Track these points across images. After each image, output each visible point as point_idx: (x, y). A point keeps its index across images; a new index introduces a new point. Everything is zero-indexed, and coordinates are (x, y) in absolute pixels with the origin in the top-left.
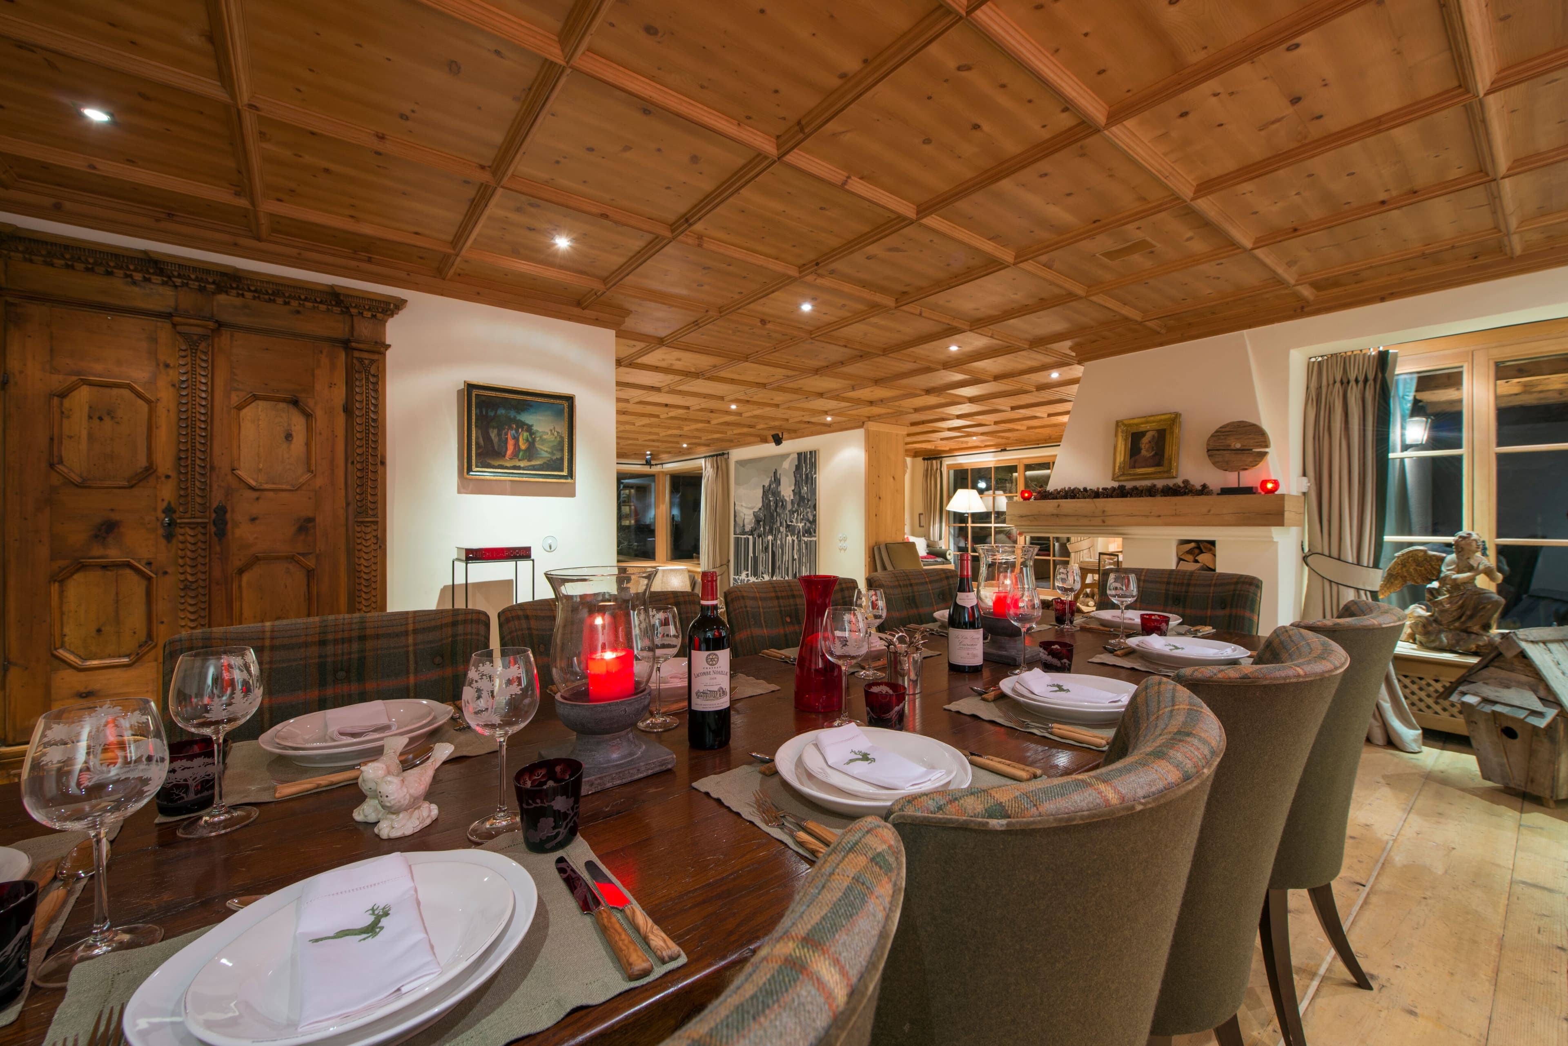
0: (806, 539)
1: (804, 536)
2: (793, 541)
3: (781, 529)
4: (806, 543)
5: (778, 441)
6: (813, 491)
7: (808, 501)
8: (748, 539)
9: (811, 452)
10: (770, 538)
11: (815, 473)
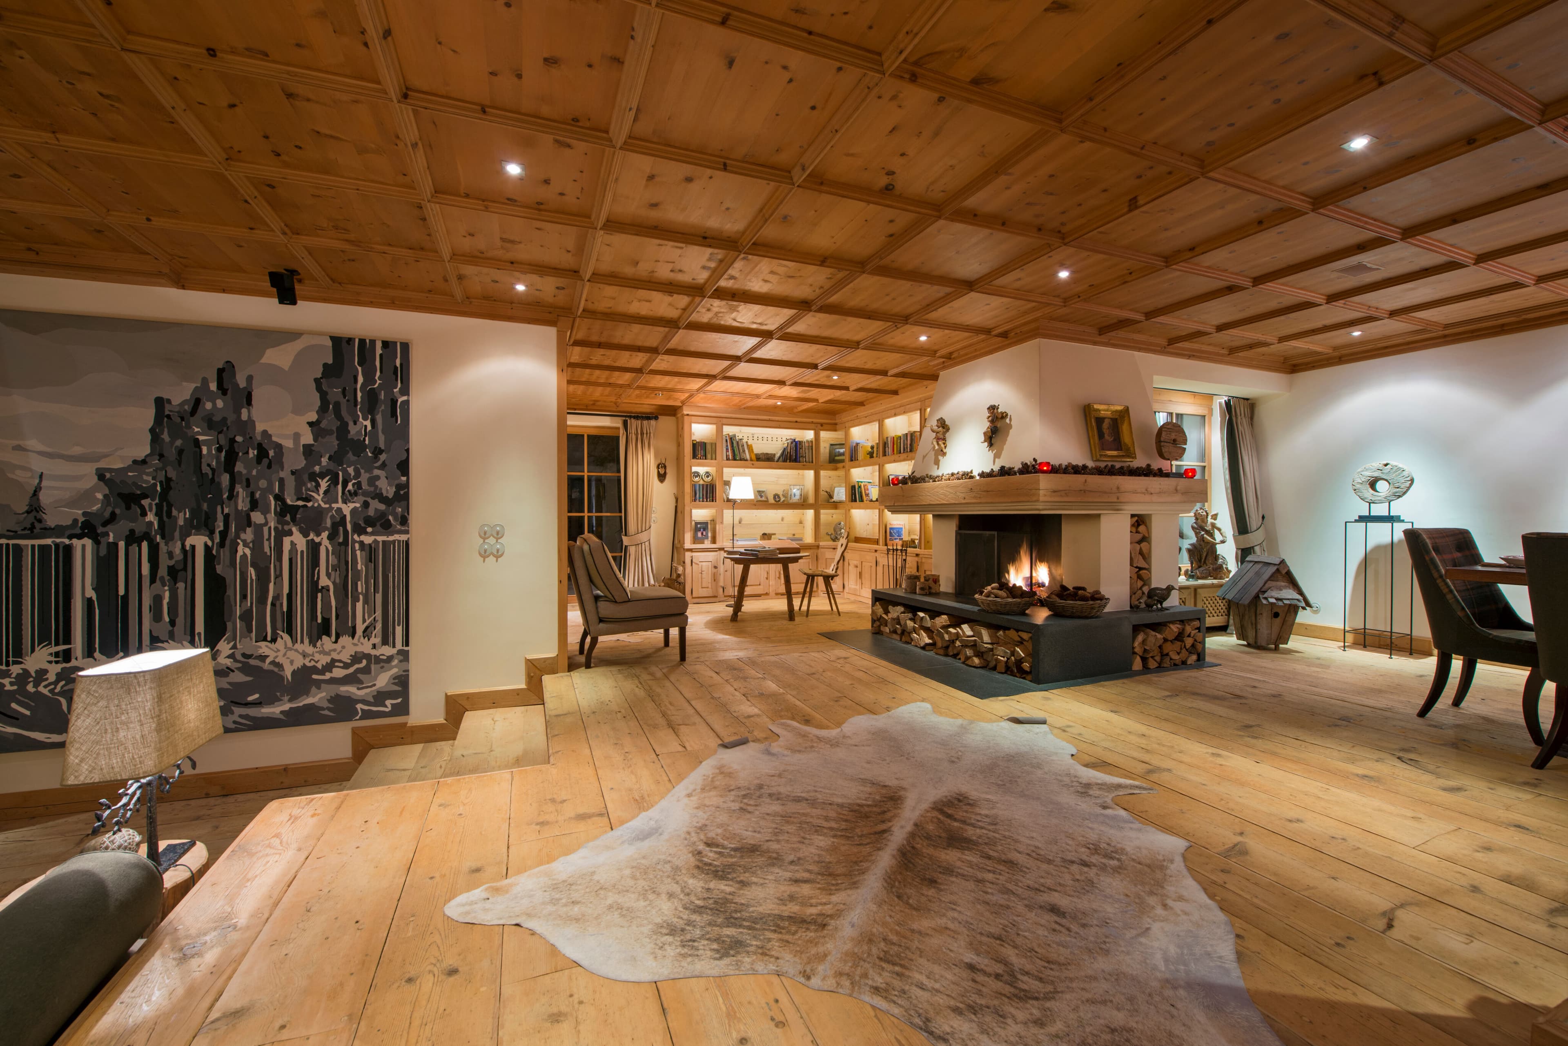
0: (368, 540)
1: (360, 531)
2: (314, 548)
3: (257, 517)
4: (370, 551)
5: (287, 296)
6: (401, 433)
7: (377, 452)
8: (68, 549)
9: (386, 344)
10: (198, 541)
11: (405, 391)
